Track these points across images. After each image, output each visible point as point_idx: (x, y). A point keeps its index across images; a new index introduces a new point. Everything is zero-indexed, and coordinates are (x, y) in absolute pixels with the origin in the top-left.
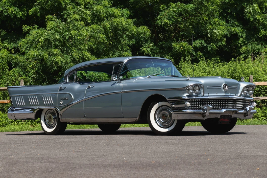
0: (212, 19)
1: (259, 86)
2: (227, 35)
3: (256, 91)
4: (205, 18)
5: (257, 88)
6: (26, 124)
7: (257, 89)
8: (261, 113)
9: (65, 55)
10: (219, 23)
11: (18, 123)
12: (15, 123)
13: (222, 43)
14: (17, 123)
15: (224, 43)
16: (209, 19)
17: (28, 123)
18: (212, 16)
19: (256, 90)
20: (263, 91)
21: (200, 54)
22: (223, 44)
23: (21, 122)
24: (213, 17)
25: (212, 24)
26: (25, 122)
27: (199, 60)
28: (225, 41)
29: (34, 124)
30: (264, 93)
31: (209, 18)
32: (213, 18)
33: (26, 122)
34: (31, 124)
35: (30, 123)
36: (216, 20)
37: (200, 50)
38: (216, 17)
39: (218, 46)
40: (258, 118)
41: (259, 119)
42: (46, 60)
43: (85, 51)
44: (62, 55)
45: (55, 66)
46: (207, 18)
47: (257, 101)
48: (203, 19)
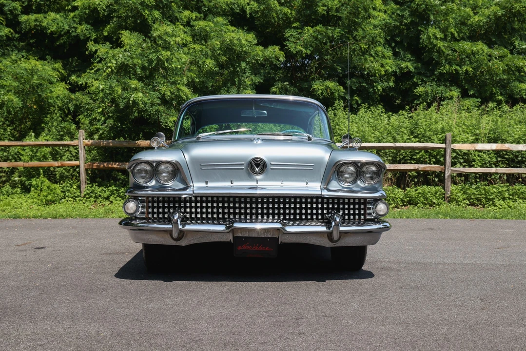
0: (373, 48)
2: (396, 72)
4: (363, 46)
6: (86, 201)
8: (461, 194)
9: (151, 92)
10: (384, 53)
11: (74, 199)
12: (70, 199)
13: (390, 83)
14: (72, 199)
15: (391, 84)
16: (368, 48)
17: (89, 199)
18: (372, 43)
20: (460, 158)
21: (358, 98)
23: (79, 198)
24: (375, 45)
25: (373, 55)
26: (85, 199)
27: (360, 108)
28: (393, 80)
29: (99, 202)
30: (462, 161)
31: (369, 46)
32: (375, 47)
33: (87, 198)
34: (95, 201)
35: (92, 199)
36: (380, 49)
37: (356, 94)
38: (379, 45)
39: (384, 87)
40: (457, 202)
41: (460, 203)
42: (119, 98)
43: (183, 85)
44: (146, 93)
45: (135, 111)
46: (366, 46)
48: (361, 48)
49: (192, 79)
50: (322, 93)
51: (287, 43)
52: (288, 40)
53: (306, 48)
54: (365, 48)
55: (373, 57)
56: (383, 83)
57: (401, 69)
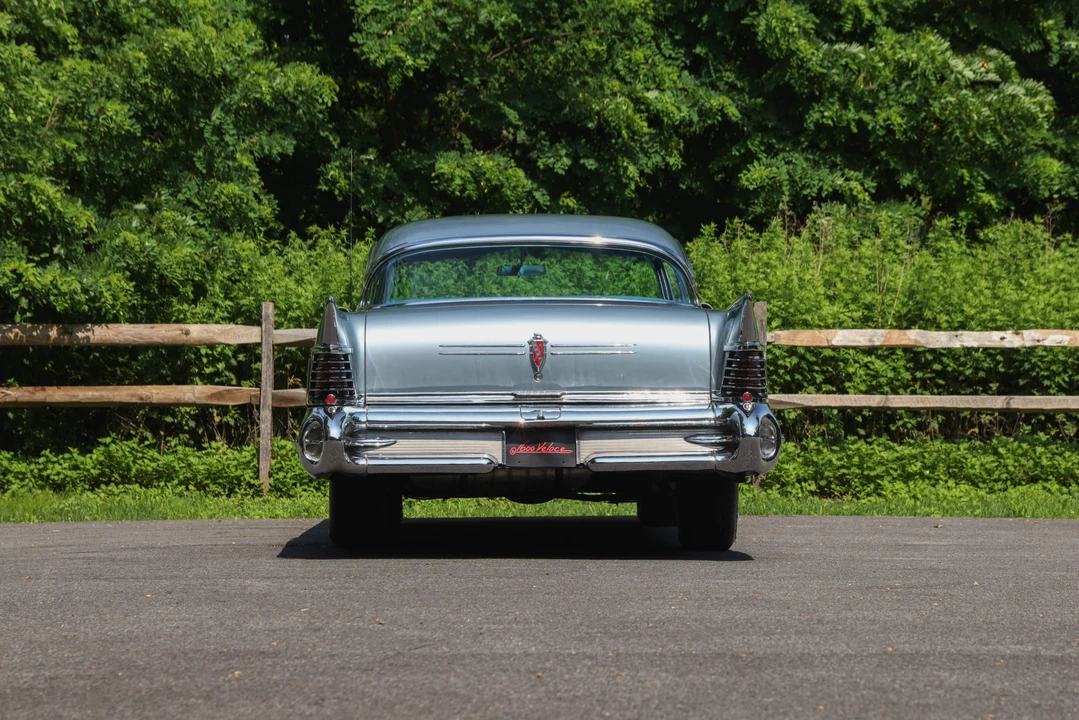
0: (621, 51)
1: (796, 347)
2: (690, 123)
3: (781, 371)
4: (592, 46)
5: (790, 357)
7: (788, 360)
8: (796, 465)
13: (669, 158)
15: (675, 161)
16: (610, 48)
18: (623, 37)
19: (785, 367)
20: (818, 372)
21: (571, 204)
22: (671, 163)
24: (628, 43)
25: (622, 73)
28: (679, 150)
30: (819, 379)
31: (612, 46)
32: (629, 49)
36: (639, 54)
37: (568, 187)
38: (641, 44)
39: (647, 171)
43: (40, 174)
46: (601, 45)
47: (789, 412)
48: (584, 52)
49: (68, 156)
50: (463, 189)
51: (358, 38)
52: (360, 31)
53: (415, 54)
54: (597, 54)
55: (622, 79)
56: (649, 158)
57: (703, 113)
